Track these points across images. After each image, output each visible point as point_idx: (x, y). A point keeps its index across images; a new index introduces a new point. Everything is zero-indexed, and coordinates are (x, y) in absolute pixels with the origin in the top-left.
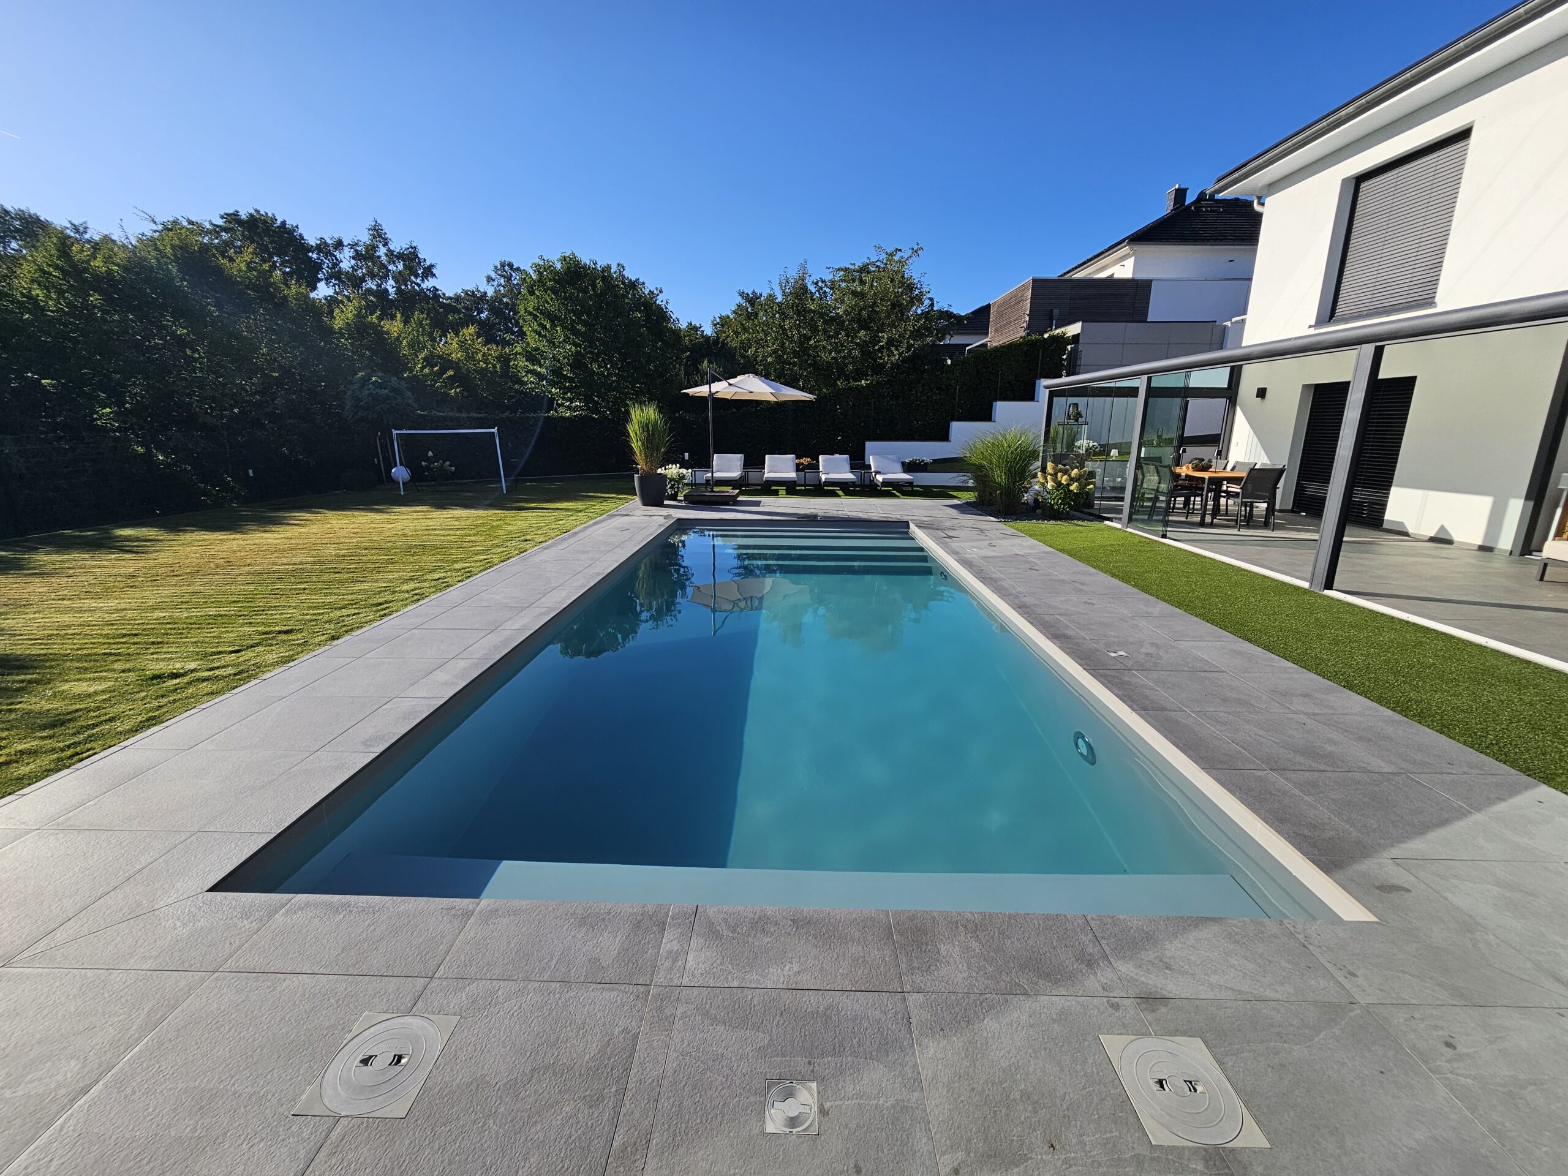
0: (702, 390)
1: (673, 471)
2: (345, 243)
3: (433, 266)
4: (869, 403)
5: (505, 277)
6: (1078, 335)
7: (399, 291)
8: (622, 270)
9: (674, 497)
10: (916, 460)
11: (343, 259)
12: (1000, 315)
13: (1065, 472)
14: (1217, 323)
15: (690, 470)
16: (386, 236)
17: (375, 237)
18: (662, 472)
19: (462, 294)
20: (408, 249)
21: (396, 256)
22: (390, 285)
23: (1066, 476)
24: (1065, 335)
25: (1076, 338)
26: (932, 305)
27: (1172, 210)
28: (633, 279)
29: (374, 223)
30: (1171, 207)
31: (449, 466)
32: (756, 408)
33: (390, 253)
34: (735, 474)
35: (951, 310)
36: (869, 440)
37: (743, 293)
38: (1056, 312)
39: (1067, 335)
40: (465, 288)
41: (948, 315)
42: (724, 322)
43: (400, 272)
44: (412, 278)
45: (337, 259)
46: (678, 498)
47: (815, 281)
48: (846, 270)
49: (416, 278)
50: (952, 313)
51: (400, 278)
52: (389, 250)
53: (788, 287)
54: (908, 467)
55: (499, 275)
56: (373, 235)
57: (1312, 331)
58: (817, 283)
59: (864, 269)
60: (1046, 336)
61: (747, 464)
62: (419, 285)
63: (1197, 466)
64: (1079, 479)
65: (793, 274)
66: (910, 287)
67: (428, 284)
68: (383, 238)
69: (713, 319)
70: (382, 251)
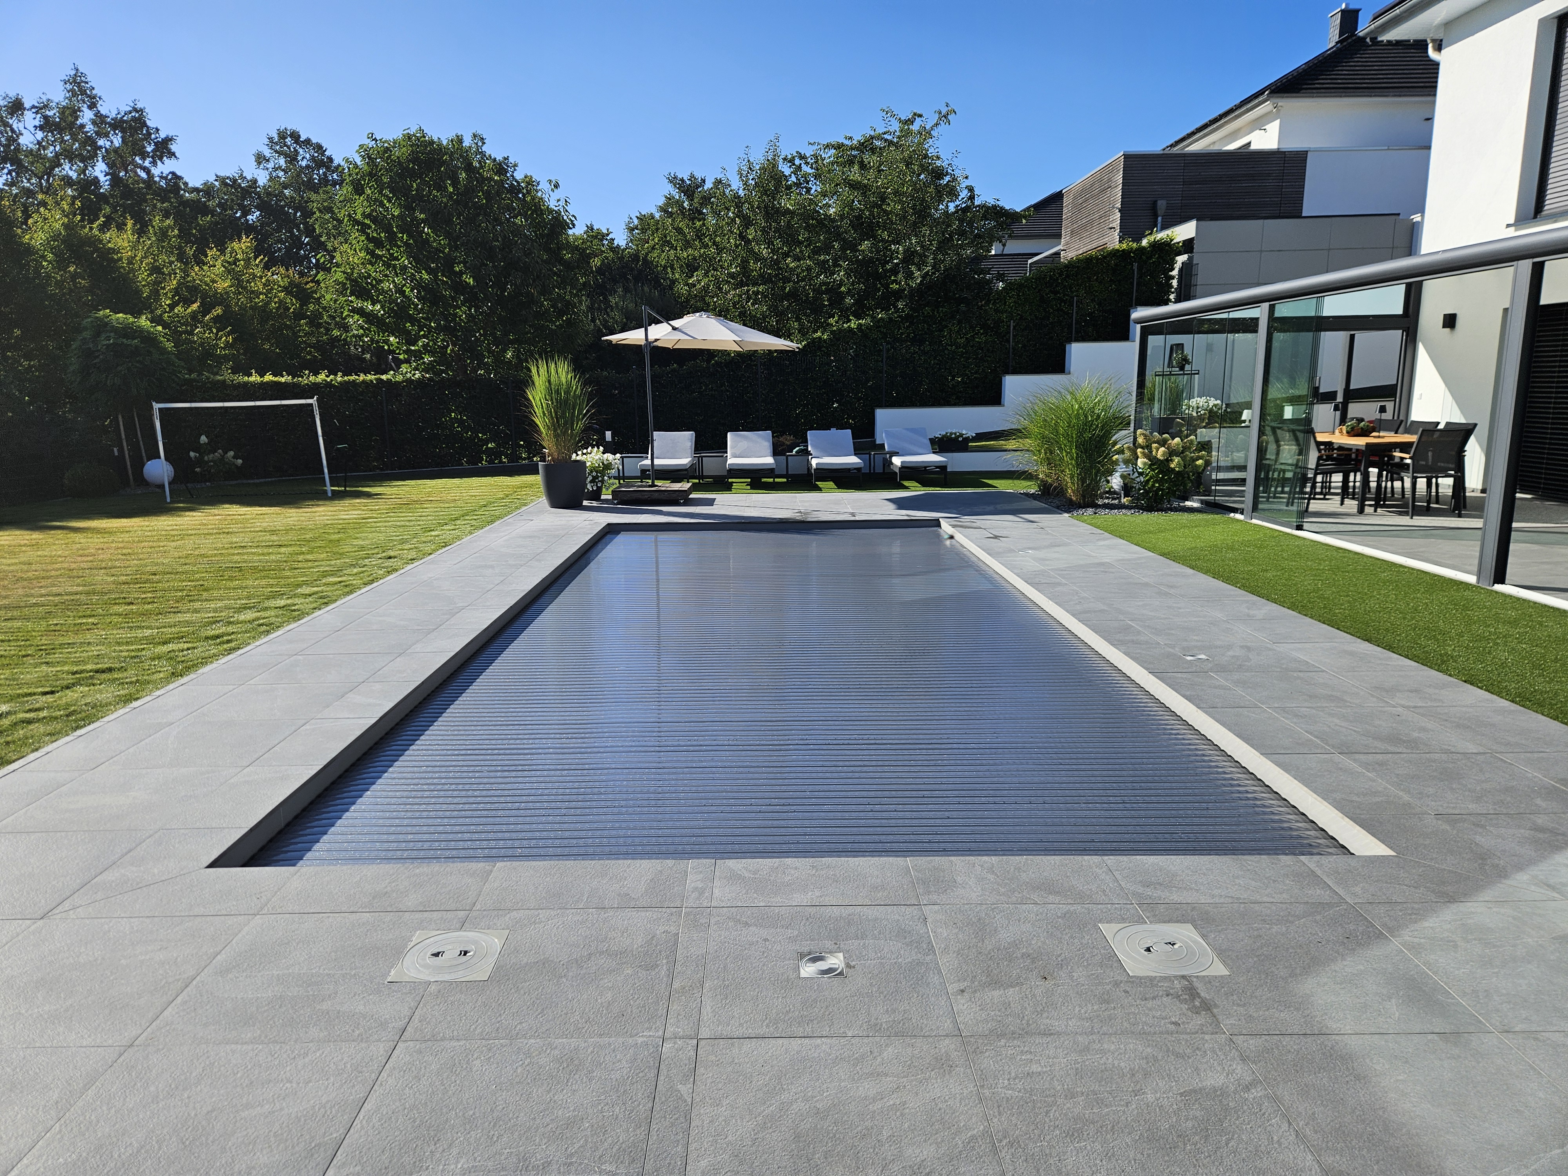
0: (635, 336)
1: (593, 457)
2: (27, 105)
3: (171, 140)
4: (880, 350)
5: (286, 156)
6: (1192, 240)
7: (115, 181)
8: (480, 144)
9: (595, 495)
10: (951, 434)
11: (24, 131)
12: (1078, 208)
13: (1163, 443)
14: (1401, 217)
15: (618, 456)
16: (94, 92)
17: (74, 94)
18: (578, 458)
19: (217, 183)
20: (130, 112)
21: (110, 125)
22: (99, 170)
23: (1163, 449)
24: (1172, 240)
25: (1188, 246)
26: (972, 198)
27: (1337, 43)
28: (499, 158)
29: (74, 72)
30: (1336, 38)
31: (234, 457)
32: (709, 361)
33: (100, 119)
34: (684, 461)
35: (1001, 204)
36: (881, 406)
37: (675, 178)
38: (1162, 204)
39: (1175, 241)
40: (222, 174)
41: (996, 213)
42: (645, 224)
43: (116, 150)
44: (137, 158)
45: (13, 131)
46: (603, 497)
47: (789, 157)
48: (839, 147)
49: (144, 159)
50: (1002, 208)
51: (115, 161)
52: (98, 114)
53: (751, 177)
54: (943, 444)
55: (276, 152)
56: (72, 90)
57: (1512, 232)
58: (792, 161)
59: (866, 145)
60: (1144, 242)
61: (700, 446)
62: (147, 171)
63: (1353, 429)
64: (1183, 452)
65: (758, 158)
66: (939, 173)
67: (163, 168)
68: (89, 96)
69: (627, 220)
70: (86, 116)
